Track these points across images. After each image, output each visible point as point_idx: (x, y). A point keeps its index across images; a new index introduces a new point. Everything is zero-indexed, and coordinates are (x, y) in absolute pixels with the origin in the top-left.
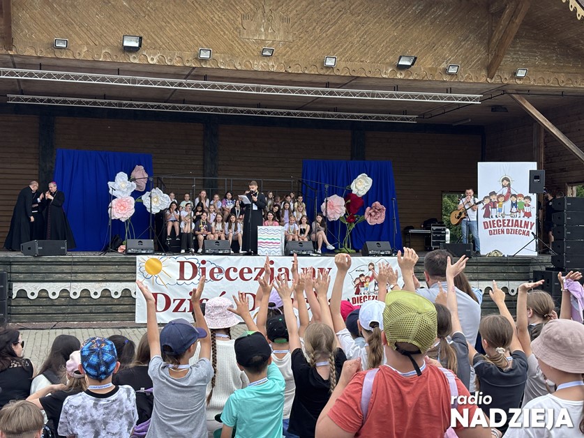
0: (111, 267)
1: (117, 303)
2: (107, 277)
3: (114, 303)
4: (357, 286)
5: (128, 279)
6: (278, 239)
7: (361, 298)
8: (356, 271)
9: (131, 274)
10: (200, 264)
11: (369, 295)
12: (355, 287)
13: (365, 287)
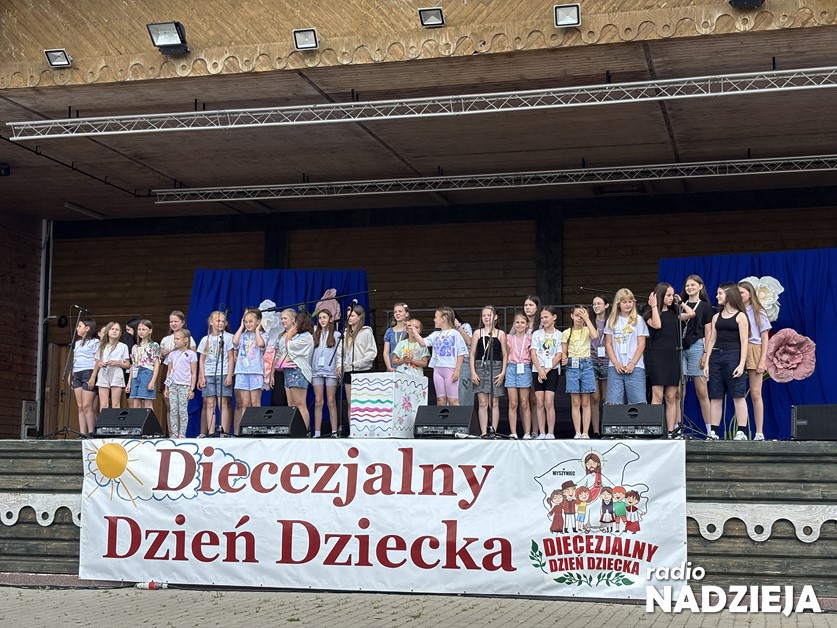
0: (39, 462)
1: (48, 536)
2: (32, 481)
3: (42, 536)
4: (556, 511)
5: (68, 487)
6: (388, 401)
7: (569, 541)
8: (554, 473)
9: (74, 477)
10: (201, 456)
11: (589, 534)
12: (551, 513)
13: (577, 514)
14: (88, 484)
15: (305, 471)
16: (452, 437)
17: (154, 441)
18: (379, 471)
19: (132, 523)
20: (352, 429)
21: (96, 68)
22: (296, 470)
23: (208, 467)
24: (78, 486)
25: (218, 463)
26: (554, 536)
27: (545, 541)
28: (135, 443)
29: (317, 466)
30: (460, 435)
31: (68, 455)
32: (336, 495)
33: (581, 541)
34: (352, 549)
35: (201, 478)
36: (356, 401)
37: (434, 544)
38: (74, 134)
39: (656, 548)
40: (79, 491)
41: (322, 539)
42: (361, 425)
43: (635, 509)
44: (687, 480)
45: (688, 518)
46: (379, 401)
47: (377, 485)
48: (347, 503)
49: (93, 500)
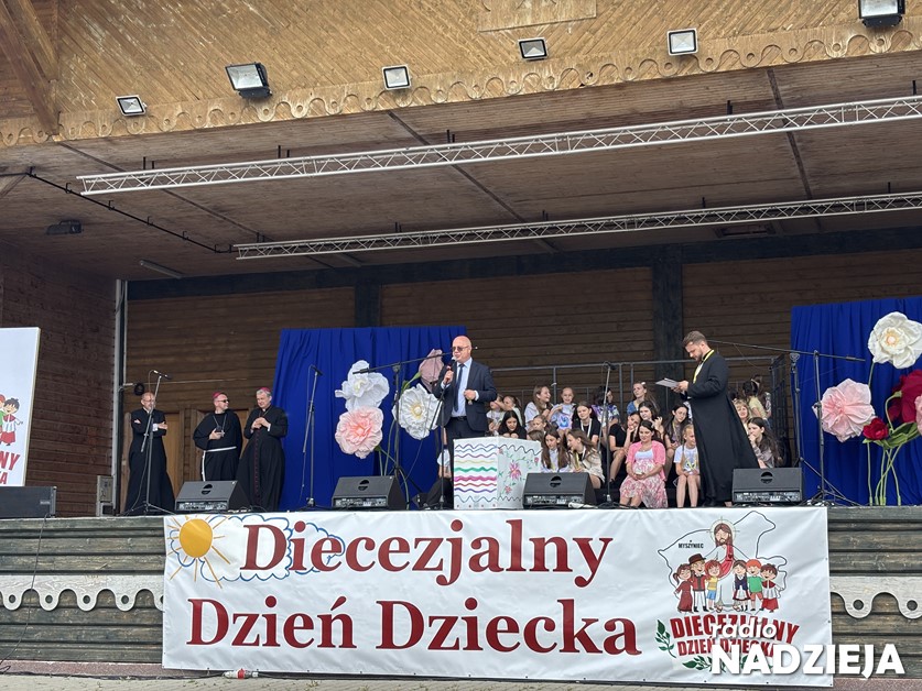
0: (118, 541)
1: (129, 621)
2: (111, 562)
3: (122, 622)
4: (684, 587)
5: (149, 568)
6: (492, 468)
7: (699, 621)
8: (680, 546)
9: (155, 557)
10: (291, 531)
11: (723, 613)
12: (678, 590)
13: (707, 591)
14: (171, 563)
15: (404, 547)
16: (565, 507)
17: (241, 516)
18: (485, 545)
19: (218, 606)
20: (456, 500)
21: (171, 116)
22: (395, 546)
23: (300, 544)
24: (159, 567)
25: (310, 538)
26: (682, 616)
27: (673, 621)
28: (220, 519)
29: (418, 541)
30: (574, 505)
31: (149, 533)
32: (439, 573)
33: (713, 621)
34: (460, 631)
35: (292, 555)
36: (460, 469)
37: (550, 626)
38: (150, 187)
39: (797, 627)
40: (161, 572)
41: (426, 621)
42: (464, 496)
43: (772, 585)
44: (830, 551)
45: (832, 594)
46: (483, 468)
47: (484, 561)
48: (451, 582)
49: (177, 583)
